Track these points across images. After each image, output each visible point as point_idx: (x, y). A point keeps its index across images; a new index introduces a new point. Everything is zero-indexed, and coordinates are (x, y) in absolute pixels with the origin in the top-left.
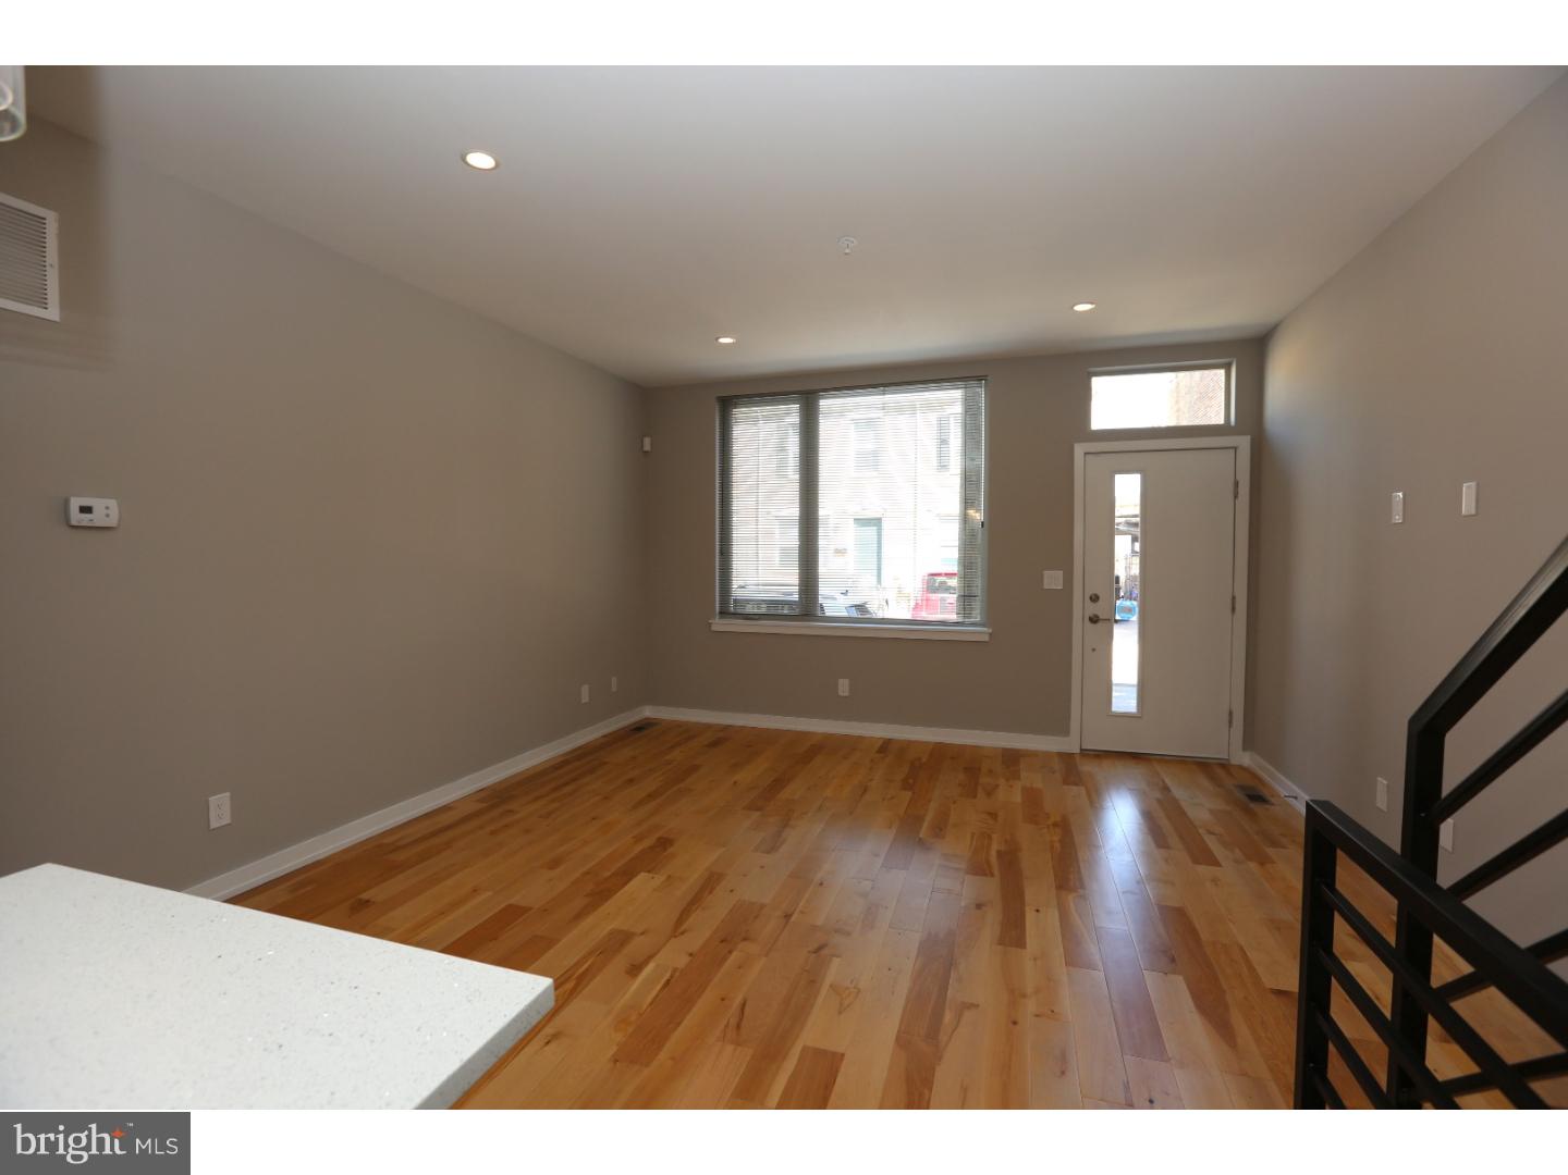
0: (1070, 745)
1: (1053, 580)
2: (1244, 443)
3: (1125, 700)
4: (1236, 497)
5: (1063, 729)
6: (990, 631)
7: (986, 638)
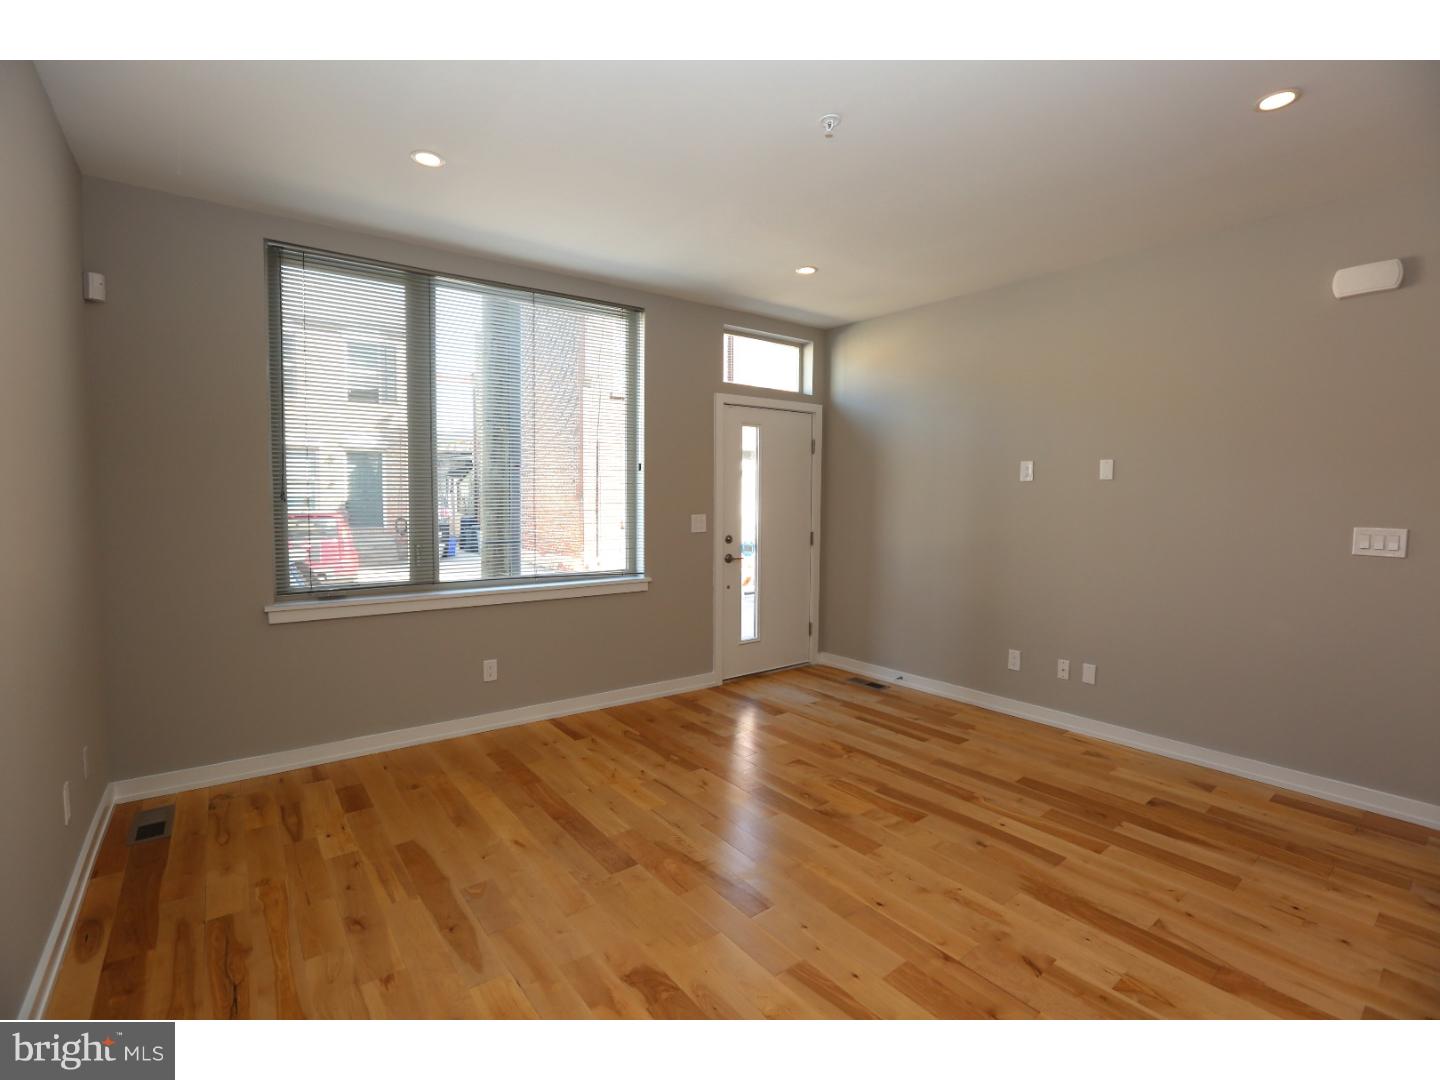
0: (713, 679)
1: (698, 524)
2: (818, 409)
3: (748, 630)
4: (813, 452)
5: (707, 666)
6: (650, 579)
7: (645, 588)
